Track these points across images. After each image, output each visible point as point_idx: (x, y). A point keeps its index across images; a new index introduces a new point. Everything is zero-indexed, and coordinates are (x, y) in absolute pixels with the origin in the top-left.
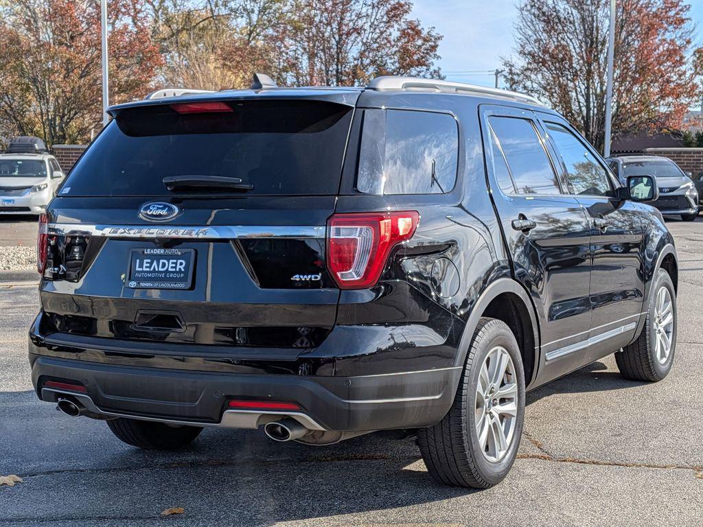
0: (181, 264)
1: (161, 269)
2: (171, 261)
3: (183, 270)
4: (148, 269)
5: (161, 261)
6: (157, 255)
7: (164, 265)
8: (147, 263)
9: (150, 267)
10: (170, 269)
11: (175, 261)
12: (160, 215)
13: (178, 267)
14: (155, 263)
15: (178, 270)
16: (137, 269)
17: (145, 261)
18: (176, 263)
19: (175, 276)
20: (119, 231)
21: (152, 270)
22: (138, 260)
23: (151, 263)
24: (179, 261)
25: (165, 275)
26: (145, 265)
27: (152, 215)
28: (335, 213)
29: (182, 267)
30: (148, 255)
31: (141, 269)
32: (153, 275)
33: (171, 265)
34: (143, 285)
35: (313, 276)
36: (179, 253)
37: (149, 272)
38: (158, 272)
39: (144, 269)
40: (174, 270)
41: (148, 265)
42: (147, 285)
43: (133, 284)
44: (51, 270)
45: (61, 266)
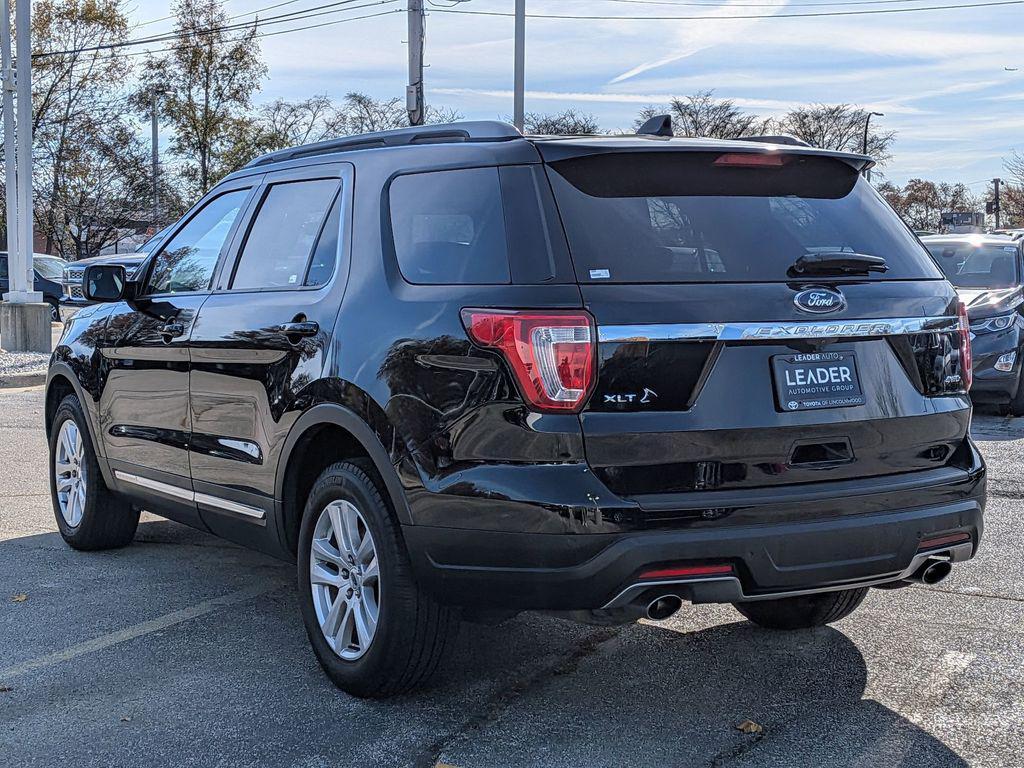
0: (845, 372)
1: (821, 381)
2: (831, 369)
3: (849, 379)
4: (805, 383)
5: (818, 370)
6: (811, 362)
7: (823, 375)
8: (800, 374)
9: (805, 379)
10: (833, 380)
11: (837, 368)
13: (843, 376)
14: (811, 374)
15: (843, 380)
16: (789, 384)
17: (797, 371)
18: (838, 371)
19: (843, 388)
20: (772, 332)
21: (809, 383)
22: (787, 372)
23: (806, 374)
24: (841, 369)
25: (830, 389)
26: (798, 377)
29: (847, 376)
30: (799, 362)
31: (794, 384)
32: (814, 390)
33: (832, 375)
34: (807, 404)
36: (840, 357)
37: (806, 386)
38: (819, 385)
39: (799, 383)
40: (839, 380)
41: (802, 377)
42: (813, 404)
43: (793, 405)
44: (616, 399)
45: (647, 390)
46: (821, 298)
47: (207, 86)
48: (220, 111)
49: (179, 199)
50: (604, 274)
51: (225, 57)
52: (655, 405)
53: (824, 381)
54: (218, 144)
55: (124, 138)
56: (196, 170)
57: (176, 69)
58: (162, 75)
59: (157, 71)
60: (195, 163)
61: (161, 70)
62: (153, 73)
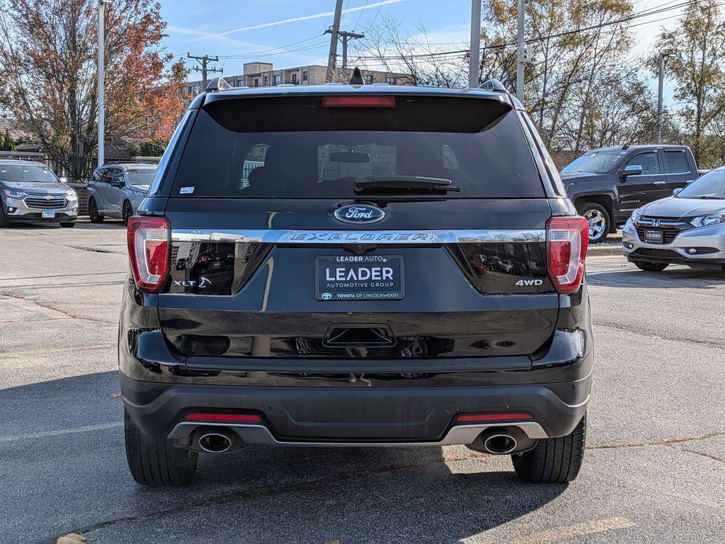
0: (388, 272)
1: (360, 278)
2: (373, 269)
3: (391, 278)
4: (344, 279)
5: (360, 270)
6: (354, 263)
7: (364, 274)
8: (340, 272)
9: (346, 276)
10: (374, 278)
11: (379, 269)
12: (363, 219)
13: (385, 275)
14: (352, 272)
15: (384, 278)
16: (328, 279)
17: (338, 270)
18: (381, 271)
19: (382, 285)
20: (306, 238)
21: (348, 279)
22: (328, 270)
23: (347, 273)
24: (384, 269)
25: (369, 285)
26: (338, 274)
27: (352, 219)
28: (552, 216)
29: (389, 275)
30: (340, 263)
31: (334, 279)
32: (352, 285)
33: (374, 274)
34: (340, 296)
35: (536, 281)
36: (385, 260)
37: (346, 282)
38: (358, 281)
39: (338, 279)
40: (380, 278)
41: (343, 274)
42: (347, 296)
43: (327, 296)
44: (181, 283)
45: (203, 279)
46: (360, 211)
47: (704, 49)
48: (714, 67)
49: (677, 132)
50: (190, 190)
51: (719, 26)
52: (209, 289)
53: (366, 278)
54: (712, 90)
55: (639, 89)
56: (693, 111)
57: (683, 37)
58: (671, 43)
59: (669, 40)
60: (693, 106)
61: (672, 39)
62: (666, 41)
